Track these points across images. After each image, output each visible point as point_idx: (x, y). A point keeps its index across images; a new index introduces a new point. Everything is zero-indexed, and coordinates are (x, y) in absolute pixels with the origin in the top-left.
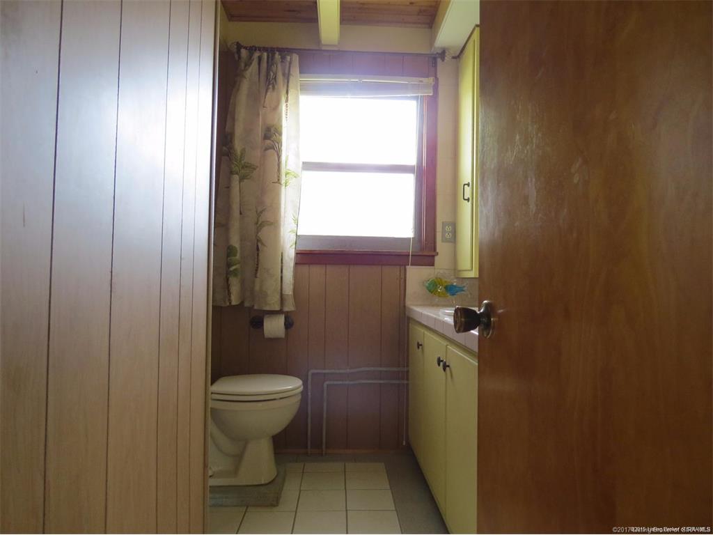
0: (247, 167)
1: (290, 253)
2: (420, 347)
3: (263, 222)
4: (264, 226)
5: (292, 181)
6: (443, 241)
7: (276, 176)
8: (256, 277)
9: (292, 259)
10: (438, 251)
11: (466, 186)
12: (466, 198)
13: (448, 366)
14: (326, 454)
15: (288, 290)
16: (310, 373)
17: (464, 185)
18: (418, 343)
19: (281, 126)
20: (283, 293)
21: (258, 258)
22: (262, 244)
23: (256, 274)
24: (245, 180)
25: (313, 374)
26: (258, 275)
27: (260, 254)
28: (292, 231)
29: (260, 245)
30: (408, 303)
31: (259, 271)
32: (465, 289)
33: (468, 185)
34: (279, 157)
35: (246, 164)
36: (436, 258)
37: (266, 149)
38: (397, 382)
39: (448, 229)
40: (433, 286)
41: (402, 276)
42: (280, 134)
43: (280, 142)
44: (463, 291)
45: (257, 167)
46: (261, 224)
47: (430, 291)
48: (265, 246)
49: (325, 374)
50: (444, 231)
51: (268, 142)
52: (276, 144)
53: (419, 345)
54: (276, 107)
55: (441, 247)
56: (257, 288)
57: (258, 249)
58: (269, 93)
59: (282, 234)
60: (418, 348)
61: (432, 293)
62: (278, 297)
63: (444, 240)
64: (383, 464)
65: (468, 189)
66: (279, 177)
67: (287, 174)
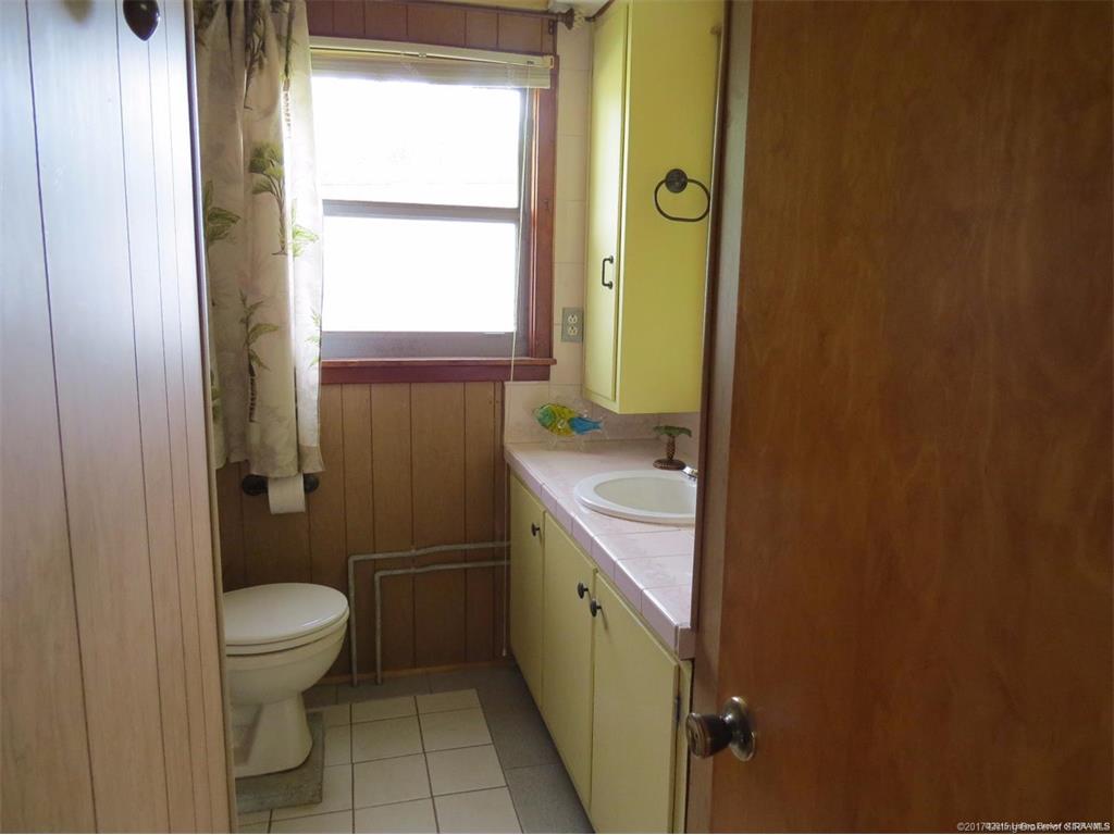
0: (217, 216)
1: (310, 377)
2: (537, 532)
3: (259, 325)
4: (261, 333)
5: (307, 249)
6: (563, 340)
7: (278, 240)
8: (251, 421)
9: (313, 388)
10: (555, 356)
11: (607, 263)
12: (606, 282)
13: (600, 608)
14: (383, 680)
15: (311, 438)
16: (351, 560)
17: (605, 260)
18: (533, 526)
19: (282, 146)
20: (301, 442)
21: (252, 389)
22: (260, 364)
23: (251, 414)
24: (216, 241)
25: (355, 562)
26: (255, 418)
27: (256, 381)
28: (312, 339)
29: (254, 364)
30: (508, 440)
31: (256, 412)
32: (600, 425)
33: (611, 260)
34: (281, 205)
35: (217, 212)
36: (553, 368)
37: (257, 191)
38: (492, 564)
39: (572, 320)
40: (550, 417)
41: (498, 398)
42: (280, 161)
43: (280, 178)
44: (598, 428)
45: (239, 217)
46: (254, 329)
47: (544, 425)
48: (265, 368)
49: (375, 560)
50: (565, 325)
51: (259, 178)
52: (275, 181)
53: (535, 530)
54: (270, 110)
55: (561, 349)
56: (255, 438)
57: (252, 372)
58: (253, 80)
59: (293, 344)
60: (534, 534)
61: (547, 428)
62: (293, 453)
63: (565, 338)
64: (474, 690)
65: (610, 268)
66: (283, 242)
67: (295, 234)
